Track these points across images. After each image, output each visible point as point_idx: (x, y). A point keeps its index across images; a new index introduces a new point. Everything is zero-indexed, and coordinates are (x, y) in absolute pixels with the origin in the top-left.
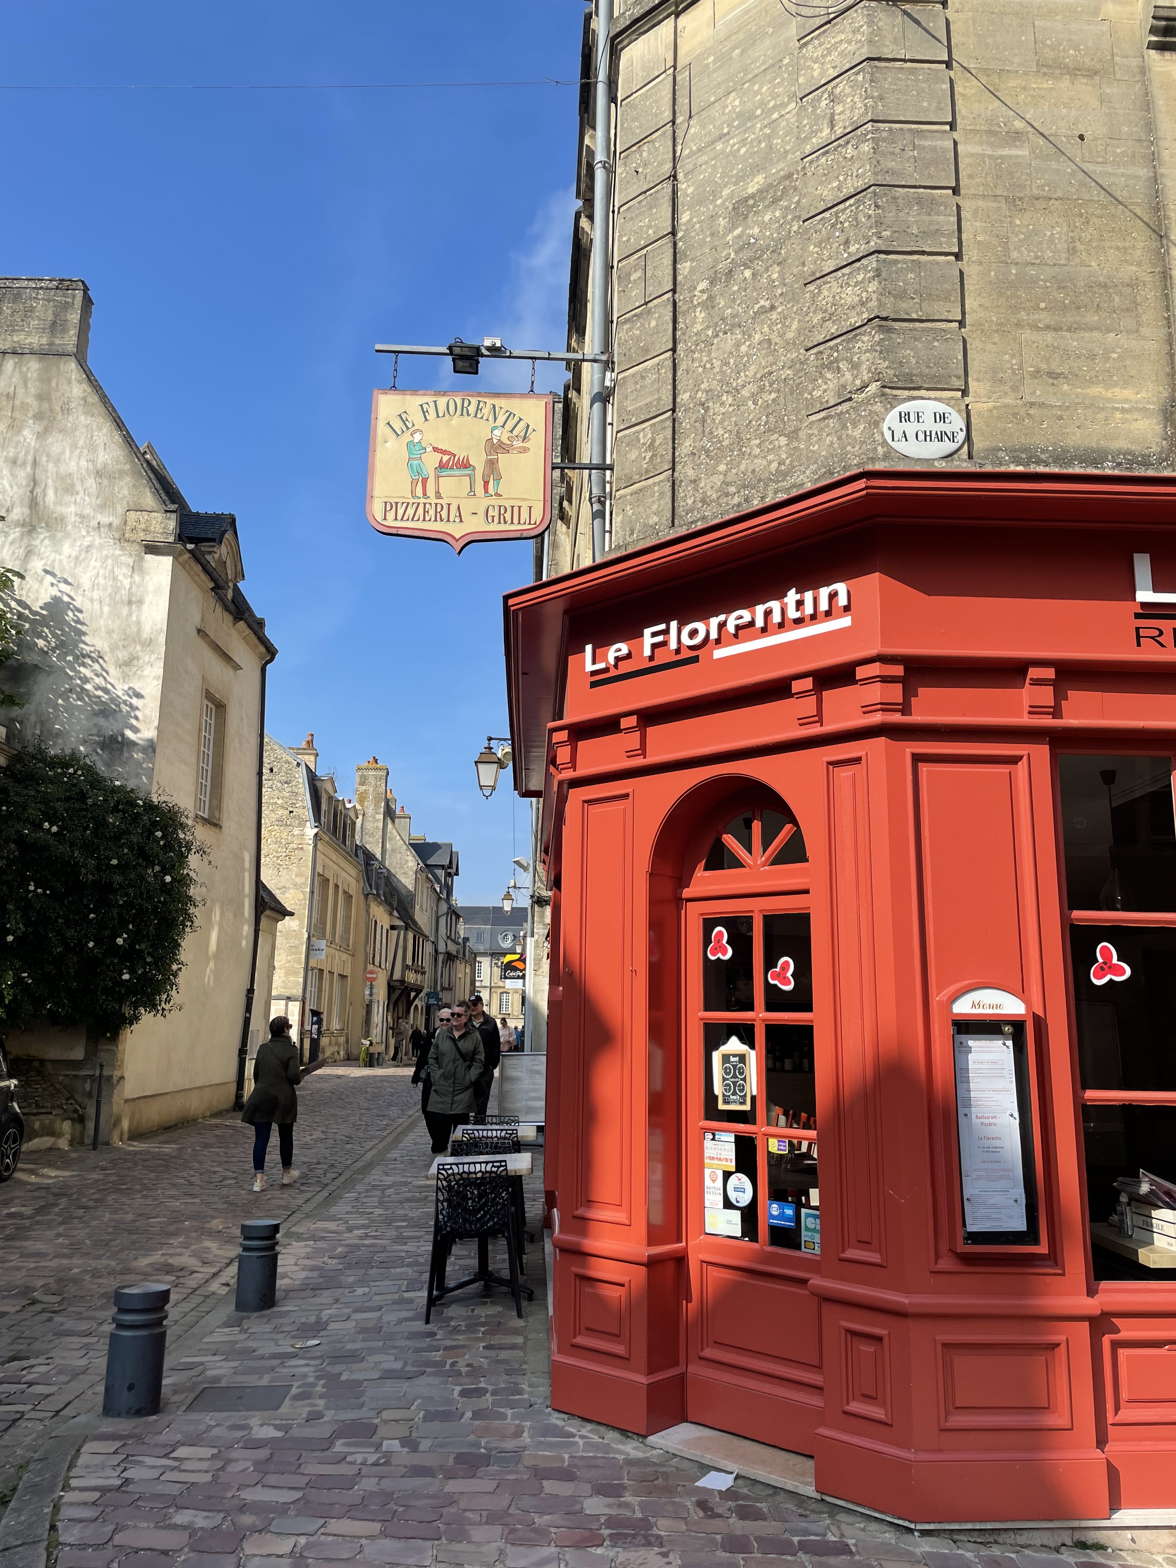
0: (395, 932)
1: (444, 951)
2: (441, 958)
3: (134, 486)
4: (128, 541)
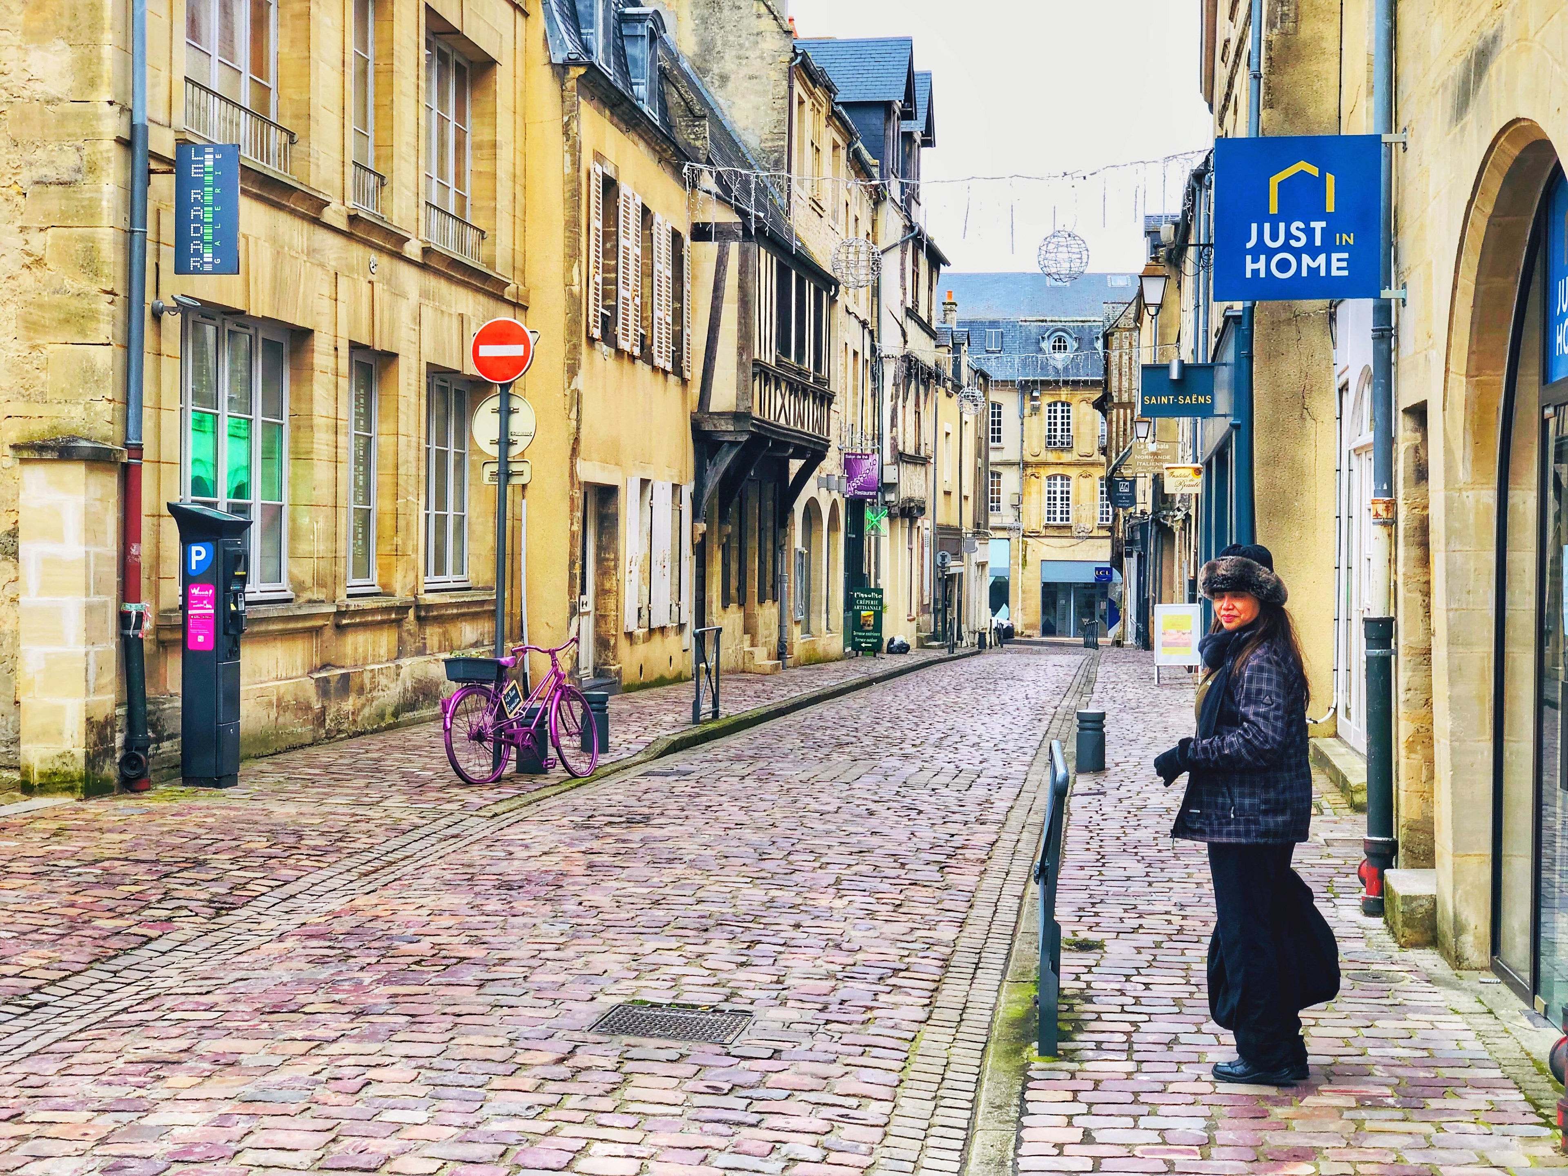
0: (711, 248)
1: (899, 353)
2: (890, 370)
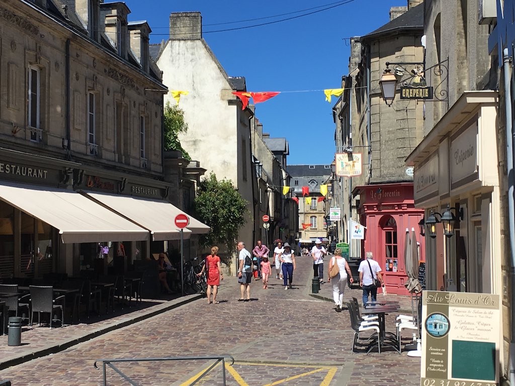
3: (223, 82)
4: (223, 100)
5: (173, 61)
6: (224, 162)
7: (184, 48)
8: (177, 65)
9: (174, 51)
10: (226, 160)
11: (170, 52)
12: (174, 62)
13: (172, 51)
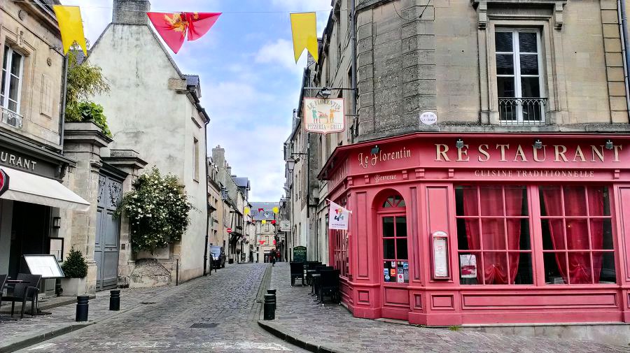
0: (232, 214)
3: (171, 70)
4: (171, 89)
5: (114, 45)
6: (170, 156)
7: (128, 33)
8: (119, 50)
9: (116, 35)
10: (171, 155)
11: (112, 37)
12: (116, 47)
13: (114, 35)
